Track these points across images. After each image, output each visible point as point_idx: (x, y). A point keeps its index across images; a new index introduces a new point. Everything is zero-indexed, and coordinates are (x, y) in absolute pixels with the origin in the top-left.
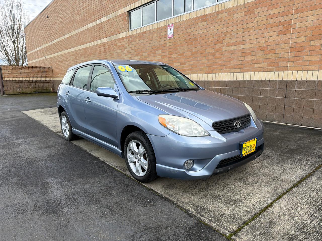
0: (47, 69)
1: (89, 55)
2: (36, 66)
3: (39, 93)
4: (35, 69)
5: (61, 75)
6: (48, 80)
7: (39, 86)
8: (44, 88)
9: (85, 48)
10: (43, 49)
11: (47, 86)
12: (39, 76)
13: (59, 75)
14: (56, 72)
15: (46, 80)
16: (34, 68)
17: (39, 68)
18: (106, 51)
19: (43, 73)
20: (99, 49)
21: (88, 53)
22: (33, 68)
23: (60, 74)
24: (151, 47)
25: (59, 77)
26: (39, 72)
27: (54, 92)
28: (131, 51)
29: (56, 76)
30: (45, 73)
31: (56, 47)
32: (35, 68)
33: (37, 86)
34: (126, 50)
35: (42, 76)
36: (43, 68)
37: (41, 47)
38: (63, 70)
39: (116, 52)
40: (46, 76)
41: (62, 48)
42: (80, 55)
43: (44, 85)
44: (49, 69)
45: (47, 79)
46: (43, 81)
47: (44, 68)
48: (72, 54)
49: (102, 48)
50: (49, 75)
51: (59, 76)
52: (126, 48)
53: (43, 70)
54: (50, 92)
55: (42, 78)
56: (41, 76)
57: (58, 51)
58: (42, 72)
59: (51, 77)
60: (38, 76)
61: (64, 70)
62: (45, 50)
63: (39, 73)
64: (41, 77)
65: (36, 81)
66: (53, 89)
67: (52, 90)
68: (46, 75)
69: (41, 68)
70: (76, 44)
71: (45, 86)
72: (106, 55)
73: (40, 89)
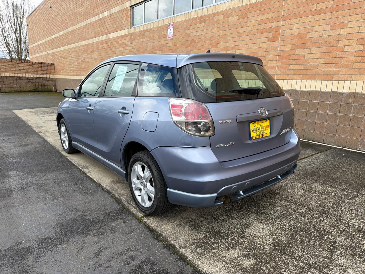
0: (48, 65)
1: (91, 52)
2: (37, 62)
3: (38, 92)
4: (35, 65)
5: (63, 73)
6: (49, 77)
7: (39, 83)
8: (45, 86)
9: (88, 44)
10: (45, 42)
11: (48, 85)
12: (40, 72)
13: (61, 72)
14: (58, 69)
15: (47, 78)
16: (34, 63)
17: (39, 64)
18: (109, 49)
19: (44, 70)
20: (101, 46)
21: (91, 50)
22: (33, 64)
23: (62, 72)
24: (151, 47)
25: (61, 75)
26: (39, 68)
27: (56, 91)
28: (132, 50)
29: (58, 73)
30: (46, 70)
31: (59, 41)
32: (35, 64)
33: (37, 84)
34: (127, 48)
35: (43, 73)
36: (44, 64)
37: (44, 41)
38: (65, 67)
39: (118, 50)
40: (47, 73)
41: (65, 42)
42: (82, 52)
43: (45, 84)
44: (51, 65)
45: (48, 76)
46: (44, 79)
47: (45, 65)
48: (75, 49)
49: (104, 45)
50: (50, 72)
51: (61, 73)
52: (127, 46)
53: (44, 66)
54: (51, 91)
55: (43, 75)
56: (41, 73)
57: (60, 45)
58: (43, 68)
59: (53, 74)
60: (38, 72)
61: (67, 67)
62: (48, 44)
63: (40, 70)
64: (42, 74)
65: (36, 79)
66: (55, 88)
67: (53, 88)
68: (47, 72)
69: (42, 64)
70: (79, 39)
71: (46, 84)
72: (108, 53)
73: (40, 87)
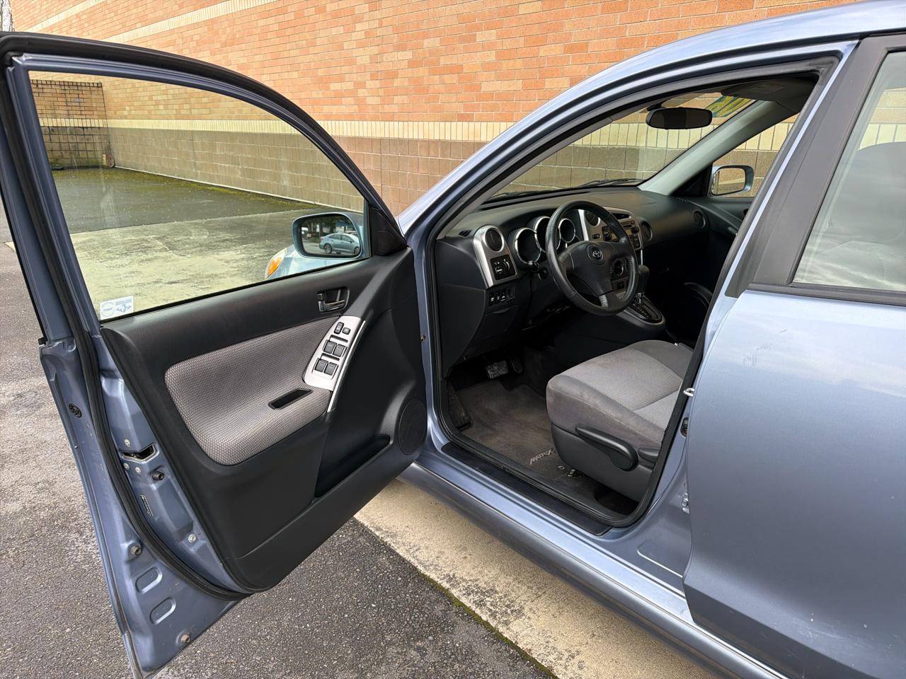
0: (84, 88)
1: (225, 45)
2: (51, 79)
3: (62, 169)
4: (45, 91)
5: (133, 112)
6: (89, 126)
7: (62, 145)
8: (81, 153)
9: (213, 21)
10: (66, 20)
11: (89, 147)
12: (62, 112)
13: (124, 109)
14: (116, 101)
15: (83, 128)
16: (42, 84)
17: (58, 87)
18: (289, 32)
19: (73, 104)
20: (261, 23)
21: (224, 38)
22: (40, 86)
23: (127, 108)
24: (455, 17)
25: (126, 118)
26: (59, 99)
27: (114, 167)
28: (379, 32)
29: (116, 114)
30: (78, 104)
31: (112, 15)
32: (45, 87)
33: (56, 146)
34: (359, 27)
35: (71, 112)
36: (72, 88)
37: (62, 16)
38: (139, 94)
39: (322, 33)
40: (83, 113)
41: (133, 17)
42: (193, 44)
43: (80, 144)
44: (93, 89)
45: (86, 123)
46: (75, 131)
47: (76, 88)
48: (169, 38)
49: (272, 20)
50: (91, 109)
51: (126, 113)
52: (359, 20)
53: (71, 92)
54: (96, 166)
55: (71, 120)
56: (66, 112)
57: (117, 28)
58: (69, 100)
59: (100, 117)
60: (58, 112)
61: (143, 94)
62: (75, 25)
63: (61, 104)
64: (69, 116)
65: (53, 130)
66: (109, 158)
67: (104, 158)
68: (85, 111)
69: (66, 88)
70: (181, 6)
71: (81, 147)
72: (288, 47)
73: (66, 155)
